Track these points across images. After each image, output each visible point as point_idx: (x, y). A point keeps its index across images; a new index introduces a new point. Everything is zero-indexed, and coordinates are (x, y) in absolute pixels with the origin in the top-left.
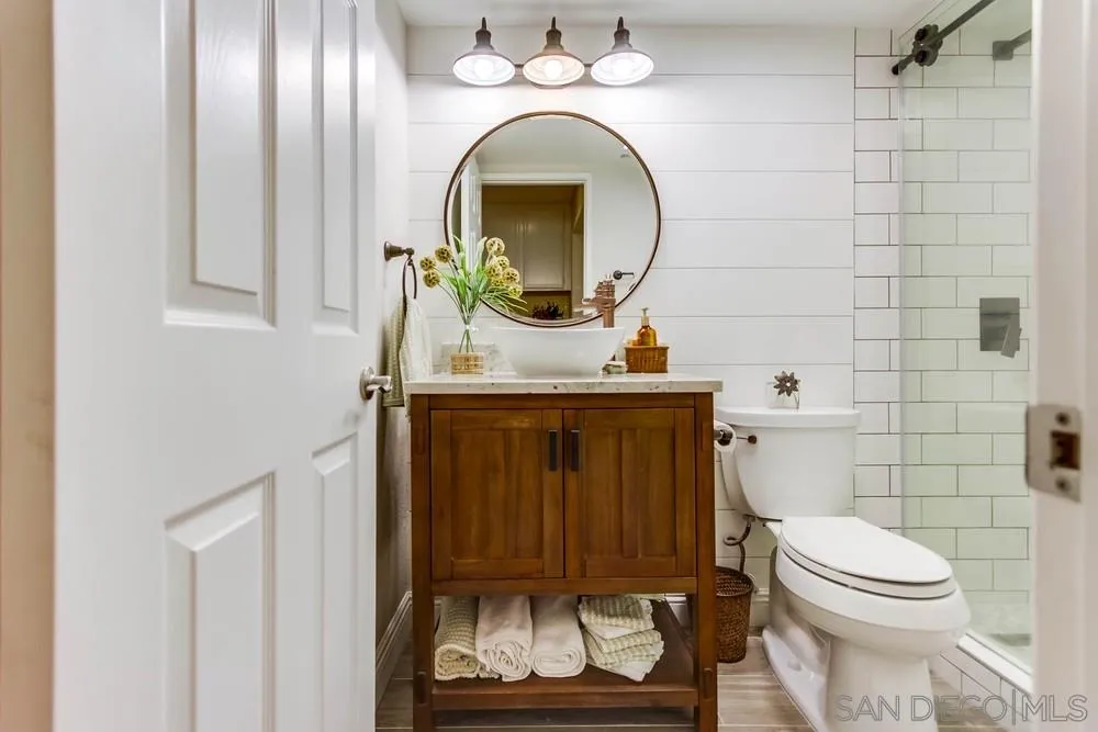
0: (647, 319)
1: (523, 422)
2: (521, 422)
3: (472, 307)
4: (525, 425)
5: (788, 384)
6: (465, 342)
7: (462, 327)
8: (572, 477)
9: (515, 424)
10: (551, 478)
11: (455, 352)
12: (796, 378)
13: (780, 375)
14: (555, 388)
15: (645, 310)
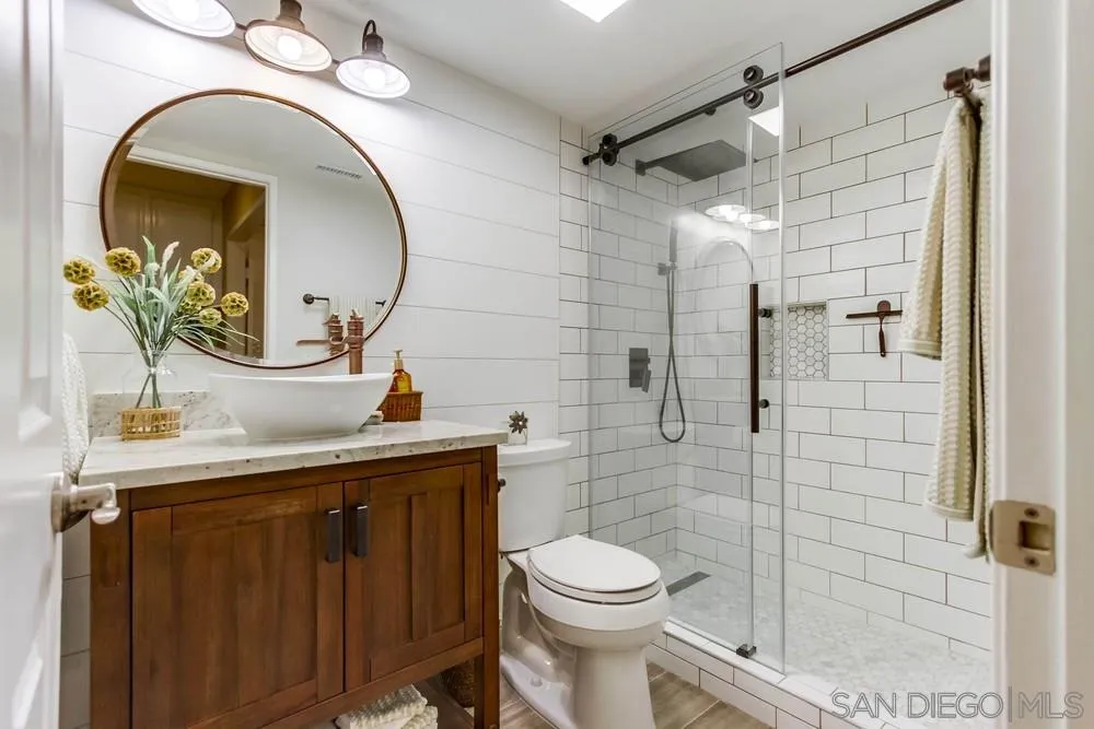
0: (400, 362)
1: (290, 506)
2: (286, 507)
3: (163, 342)
4: (291, 511)
5: (521, 423)
6: (149, 390)
7: (144, 370)
8: (355, 566)
9: (278, 512)
10: (328, 572)
11: (129, 407)
12: (526, 416)
13: (513, 413)
14: (338, 457)
15: (398, 352)
